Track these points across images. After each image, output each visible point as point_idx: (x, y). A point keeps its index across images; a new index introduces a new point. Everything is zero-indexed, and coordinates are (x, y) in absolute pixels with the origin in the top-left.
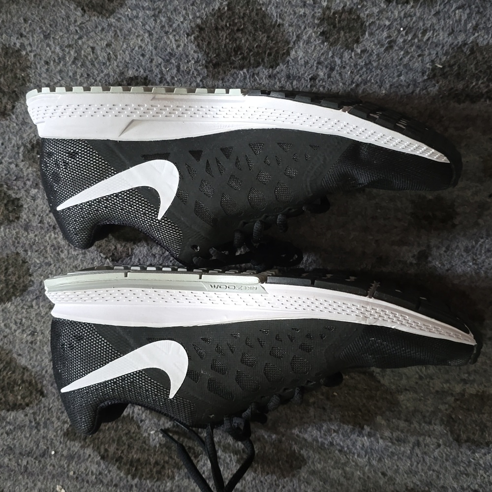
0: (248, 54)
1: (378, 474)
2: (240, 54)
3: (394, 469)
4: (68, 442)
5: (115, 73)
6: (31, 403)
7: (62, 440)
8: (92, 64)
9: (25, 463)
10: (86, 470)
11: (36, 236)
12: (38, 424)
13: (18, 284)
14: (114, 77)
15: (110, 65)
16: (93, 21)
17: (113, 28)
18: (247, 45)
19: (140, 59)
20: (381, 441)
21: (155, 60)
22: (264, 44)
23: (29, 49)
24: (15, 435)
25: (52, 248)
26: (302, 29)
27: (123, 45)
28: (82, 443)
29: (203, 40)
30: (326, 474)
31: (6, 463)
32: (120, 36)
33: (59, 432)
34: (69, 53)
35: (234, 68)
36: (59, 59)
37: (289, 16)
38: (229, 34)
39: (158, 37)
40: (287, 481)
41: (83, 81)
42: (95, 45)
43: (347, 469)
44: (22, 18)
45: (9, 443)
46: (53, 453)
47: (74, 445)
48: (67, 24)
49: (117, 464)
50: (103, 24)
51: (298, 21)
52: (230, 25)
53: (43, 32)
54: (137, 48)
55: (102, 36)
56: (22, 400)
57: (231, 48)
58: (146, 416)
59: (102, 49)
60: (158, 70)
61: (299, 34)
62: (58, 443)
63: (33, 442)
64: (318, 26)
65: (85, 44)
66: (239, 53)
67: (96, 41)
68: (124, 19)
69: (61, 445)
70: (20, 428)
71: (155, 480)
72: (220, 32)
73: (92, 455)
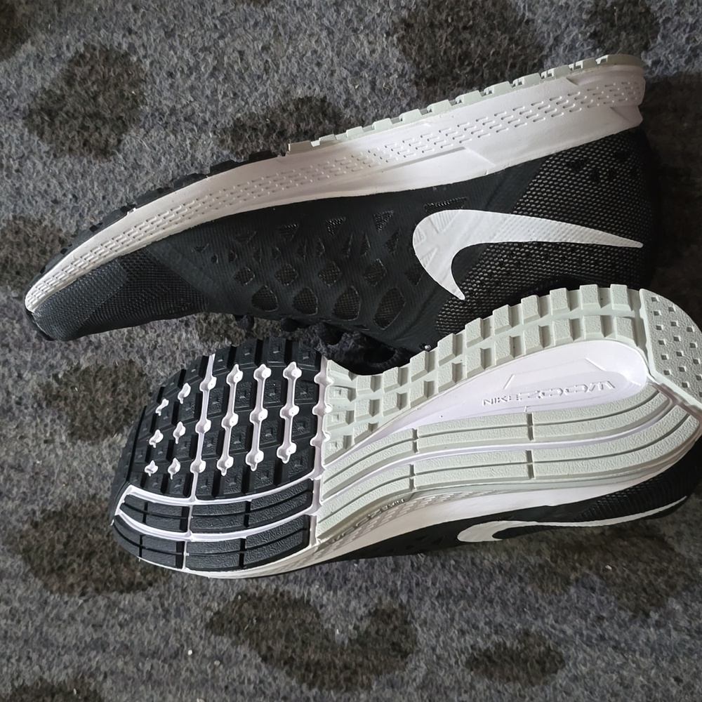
0: (480, 65)
1: (669, 680)
2: (468, 65)
3: (692, 672)
4: (213, 636)
5: (277, 92)
6: (156, 581)
7: (203, 635)
8: (240, 78)
9: (148, 667)
10: (239, 676)
11: (158, 336)
12: (167, 611)
13: (132, 408)
14: (274, 97)
15: (268, 79)
16: (241, 10)
17: (272, 23)
18: (479, 52)
19: (313, 71)
20: (674, 633)
21: (338, 72)
22: (504, 50)
23: (141, 52)
24: (132, 628)
25: (184, 355)
26: (563, 27)
27: (288, 48)
28: (234, 638)
29: (411, 42)
30: (594, 680)
31: (120, 669)
32: (283, 34)
33: (199, 622)
34: (204, 59)
35: (459, 86)
36: (190, 68)
37: (543, 7)
38: (451, 34)
39: (341, 36)
40: (537, 690)
41: (227, 103)
42: (245, 48)
43: (625, 673)
44: (130, 5)
45: (123, 639)
46: (190, 652)
47: (222, 641)
48: (201, 15)
49: (287, 668)
50: (257, 16)
51: (557, 15)
52: (452, 19)
53: (164, 27)
54: (309, 54)
55: (256, 35)
56: (142, 577)
57: (455, 56)
58: (328, 599)
59: (255, 54)
60: (342, 87)
61: (558, 36)
62: (198, 639)
63: (159, 637)
64: (588, 23)
65: (231, 46)
66: (466, 63)
67: (245, 42)
68: (289, 8)
69: (202, 642)
70: (140, 618)
71: (343, 690)
72: (436, 30)
73: (248, 655)
